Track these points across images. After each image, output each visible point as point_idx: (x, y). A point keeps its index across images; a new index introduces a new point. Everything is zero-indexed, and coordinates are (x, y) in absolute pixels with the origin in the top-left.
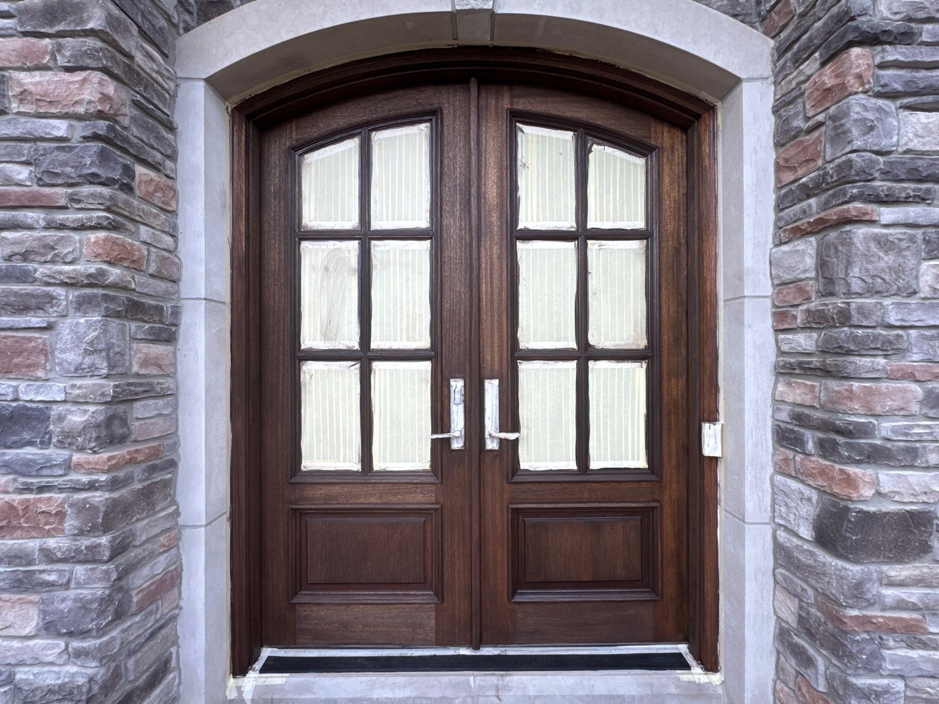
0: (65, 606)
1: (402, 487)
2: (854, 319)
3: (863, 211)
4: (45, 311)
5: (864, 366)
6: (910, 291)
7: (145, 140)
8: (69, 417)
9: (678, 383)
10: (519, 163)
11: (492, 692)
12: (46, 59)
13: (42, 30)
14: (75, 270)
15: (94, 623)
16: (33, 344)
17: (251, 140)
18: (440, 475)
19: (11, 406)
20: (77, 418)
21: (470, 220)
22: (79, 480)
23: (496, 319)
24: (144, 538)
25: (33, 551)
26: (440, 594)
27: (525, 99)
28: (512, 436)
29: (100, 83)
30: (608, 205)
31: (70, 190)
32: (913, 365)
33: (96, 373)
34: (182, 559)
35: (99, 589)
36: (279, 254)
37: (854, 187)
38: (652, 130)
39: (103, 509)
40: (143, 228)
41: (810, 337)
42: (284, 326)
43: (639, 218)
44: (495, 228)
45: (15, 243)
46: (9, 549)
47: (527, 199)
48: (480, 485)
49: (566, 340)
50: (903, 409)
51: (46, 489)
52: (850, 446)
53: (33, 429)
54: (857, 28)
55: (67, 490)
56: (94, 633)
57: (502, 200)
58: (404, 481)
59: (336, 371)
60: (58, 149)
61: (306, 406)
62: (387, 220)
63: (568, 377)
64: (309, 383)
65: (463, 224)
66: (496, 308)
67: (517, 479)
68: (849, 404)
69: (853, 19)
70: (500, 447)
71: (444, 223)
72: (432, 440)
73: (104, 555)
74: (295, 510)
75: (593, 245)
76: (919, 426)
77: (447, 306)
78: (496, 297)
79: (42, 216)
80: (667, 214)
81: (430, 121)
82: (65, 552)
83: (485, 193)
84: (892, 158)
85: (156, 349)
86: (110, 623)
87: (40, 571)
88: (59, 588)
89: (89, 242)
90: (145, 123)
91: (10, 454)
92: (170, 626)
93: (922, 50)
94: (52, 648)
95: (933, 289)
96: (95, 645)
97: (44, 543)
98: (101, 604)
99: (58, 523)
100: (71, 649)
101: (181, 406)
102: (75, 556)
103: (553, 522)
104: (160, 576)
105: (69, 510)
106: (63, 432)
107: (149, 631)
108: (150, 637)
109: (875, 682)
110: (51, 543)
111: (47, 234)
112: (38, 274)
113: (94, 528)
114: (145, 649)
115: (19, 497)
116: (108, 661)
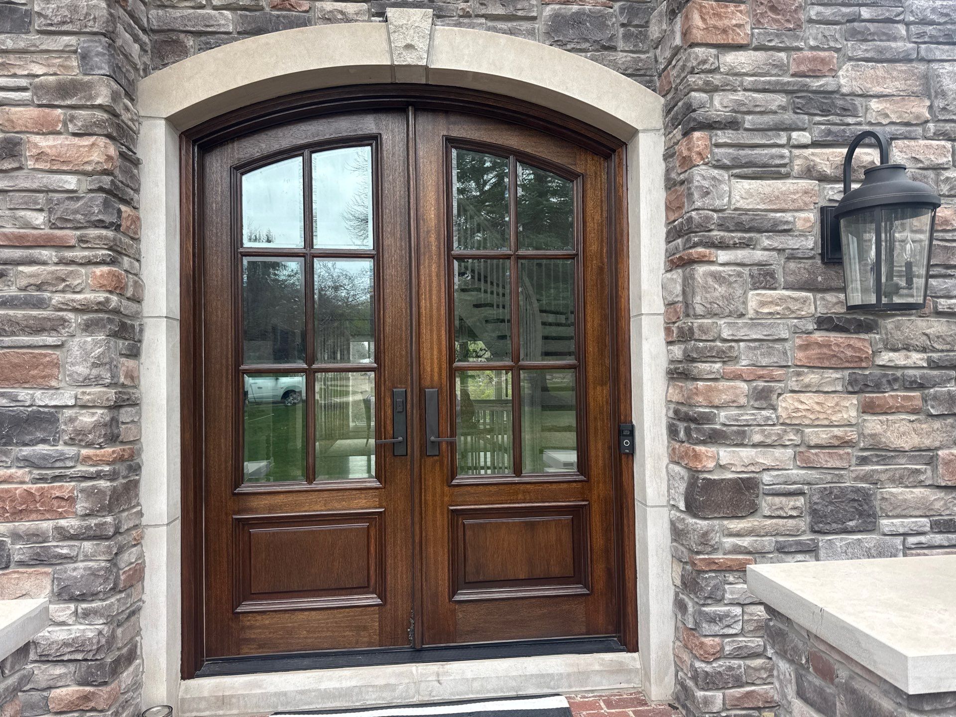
0: (78, 574)
1: (347, 493)
2: (696, 334)
3: (702, 254)
4: (58, 332)
5: (704, 370)
6: (739, 313)
7: (124, 181)
8: (80, 418)
11: (434, 678)
12: (60, 127)
13: (56, 103)
14: (85, 298)
15: (102, 587)
16: (48, 359)
17: (196, 161)
18: (383, 479)
19: (27, 411)
20: (87, 419)
21: (410, 241)
22: (86, 471)
23: (435, 332)
24: (126, 527)
25: (47, 530)
26: (383, 595)
27: (459, 126)
29: (105, 147)
31: (78, 233)
32: (741, 369)
33: (100, 382)
34: (144, 557)
35: (100, 562)
36: (222, 269)
37: (696, 236)
38: (577, 158)
39: (109, 493)
40: (126, 259)
41: (680, 348)
42: (227, 340)
44: (434, 248)
45: (30, 276)
46: (28, 529)
48: (421, 489)
50: (734, 402)
51: (58, 479)
52: (698, 430)
53: (44, 430)
54: (695, 120)
55: (77, 479)
56: (101, 596)
57: (438, 221)
58: (348, 487)
60: (68, 198)
66: (435, 322)
67: (455, 482)
68: (696, 398)
69: (694, 111)
70: (440, 452)
71: (386, 243)
72: (376, 445)
73: (109, 531)
74: (239, 520)
76: (747, 414)
77: (388, 321)
78: (435, 312)
79: (54, 254)
80: (591, 235)
81: (370, 145)
82: (76, 529)
83: (424, 215)
84: (726, 214)
85: (131, 363)
86: (111, 589)
87: (54, 546)
88: (69, 560)
89: (95, 275)
90: (126, 167)
91: (26, 451)
92: (136, 616)
93: (744, 135)
94: (64, 611)
95: (757, 312)
96: (102, 605)
97: (57, 523)
98: (106, 573)
99: (70, 506)
100: (80, 611)
101: (143, 415)
102: (84, 533)
103: (491, 523)
104: (134, 565)
105: (79, 495)
106: (75, 430)
107: (128, 611)
108: (129, 617)
109: (720, 609)
110: (63, 523)
111: (58, 268)
112: (54, 302)
113: (102, 509)
114: (126, 625)
115: (35, 486)
116: (110, 621)
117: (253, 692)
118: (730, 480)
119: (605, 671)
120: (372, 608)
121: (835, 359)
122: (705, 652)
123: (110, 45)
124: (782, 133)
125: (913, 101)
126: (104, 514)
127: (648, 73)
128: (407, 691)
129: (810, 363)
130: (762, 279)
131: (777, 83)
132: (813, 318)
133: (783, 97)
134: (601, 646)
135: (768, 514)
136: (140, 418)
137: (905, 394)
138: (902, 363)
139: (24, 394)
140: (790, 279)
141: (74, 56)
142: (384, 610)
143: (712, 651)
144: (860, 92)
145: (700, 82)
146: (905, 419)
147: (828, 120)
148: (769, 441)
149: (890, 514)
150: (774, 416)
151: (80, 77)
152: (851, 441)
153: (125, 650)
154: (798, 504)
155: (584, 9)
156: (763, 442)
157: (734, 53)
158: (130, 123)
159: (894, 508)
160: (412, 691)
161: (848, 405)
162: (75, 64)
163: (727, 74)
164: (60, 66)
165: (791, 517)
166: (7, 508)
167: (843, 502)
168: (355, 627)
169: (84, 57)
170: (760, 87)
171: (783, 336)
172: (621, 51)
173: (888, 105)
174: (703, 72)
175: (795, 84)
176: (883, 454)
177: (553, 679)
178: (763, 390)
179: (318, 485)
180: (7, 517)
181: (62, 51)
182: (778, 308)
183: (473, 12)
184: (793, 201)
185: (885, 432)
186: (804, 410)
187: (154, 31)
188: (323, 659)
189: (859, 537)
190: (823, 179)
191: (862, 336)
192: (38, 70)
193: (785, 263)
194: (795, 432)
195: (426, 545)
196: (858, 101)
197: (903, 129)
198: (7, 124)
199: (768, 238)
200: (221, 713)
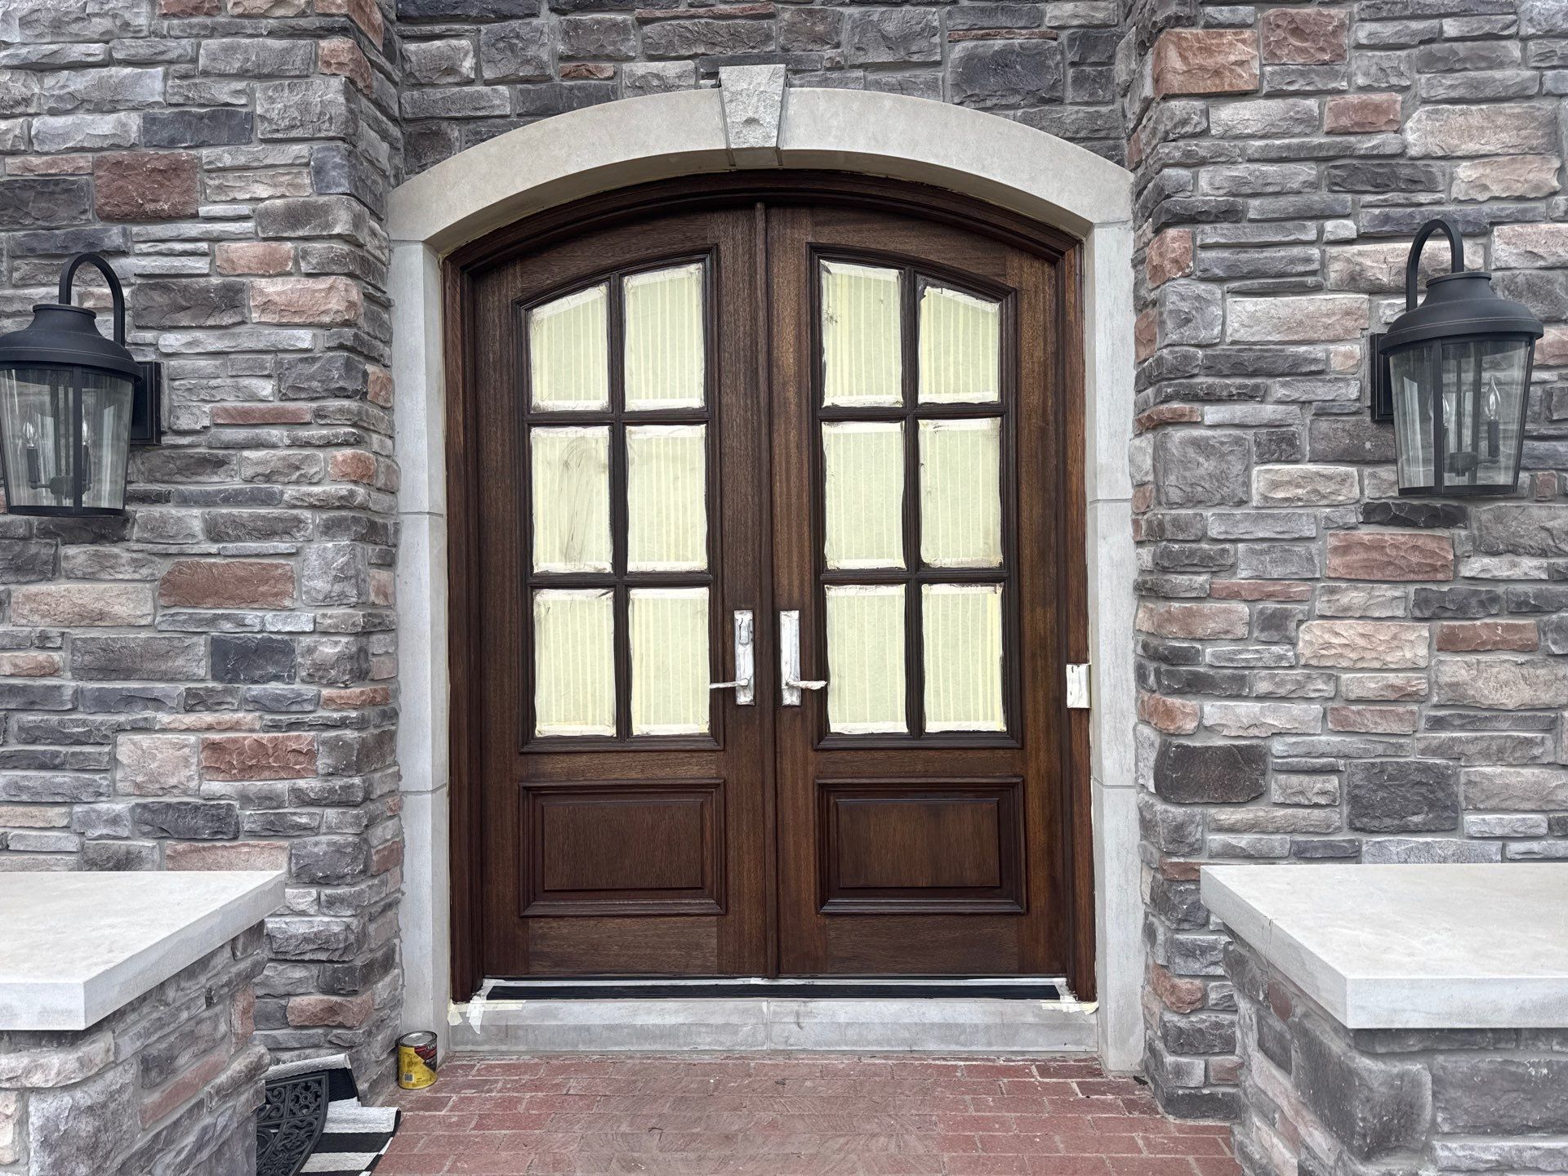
0: (320, 850)
1: (672, 755)
2: (1168, 532)
3: (1179, 412)
4: (292, 536)
5: (1181, 585)
6: (1236, 500)
7: (371, 332)
8: (320, 648)
9: (1045, 613)
10: (824, 316)
11: (792, 1019)
12: (290, 266)
13: (285, 235)
14: (324, 492)
15: (349, 868)
16: (280, 571)
17: (466, 297)
18: (722, 738)
19: (257, 638)
20: (329, 649)
21: (758, 397)
22: (329, 717)
23: (794, 529)
24: (379, 793)
25: (283, 793)
26: (723, 900)
27: (831, 228)
28: (817, 685)
29: (346, 290)
30: (946, 369)
31: (314, 405)
32: (1240, 584)
33: (345, 602)
34: (404, 833)
35: (347, 837)
36: (503, 445)
37: (1169, 386)
38: (1008, 263)
39: (357, 746)
40: (375, 436)
41: (1150, 551)
42: (511, 542)
43: (991, 388)
44: (793, 407)
45: (258, 463)
46: (259, 790)
47: (835, 365)
48: (775, 753)
49: (891, 556)
50: (1227, 632)
51: (294, 727)
52: (1172, 674)
53: (277, 663)
54: (1168, 211)
55: (317, 727)
56: (349, 879)
57: (800, 367)
58: (673, 748)
59: (582, 603)
60: (302, 360)
61: (540, 649)
62: (647, 398)
63: (894, 607)
64: (546, 619)
65: (749, 402)
66: (794, 515)
67: (824, 744)
68: (1169, 626)
69: (1169, 196)
70: (802, 701)
71: (724, 401)
72: (711, 690)
73: (357, 796)
74: (528, 789)
75: (926, 427)
76: (1248, 651)
77: (728, 513)
78: (794, 500)
79: (285, 433)
80: (1027, 382)
81: (703, 260)
82: (317, 793)
83: (778, 359)
84: (1218, 351)
85: (383, 575)
86: (361, 872)
87: (291, 813)
88: (309, 832)
89: (336, 460)
90: (373, 313)
91: (256, 689)
92: (394, 911)
93: (1247, 230)
94: (303, 897)
95: (1266, 498)
96: (351, 892)
97: (295, 784)
98: (354, 850)
99: (309, 763)
100: (323, 898)
101: (401, 644)
102: (327, 798)
103: (875, 804)
104: (390, 843)
105: (321, 748)
106: (314, 664)
107: (383, 903)
108: (383, 911)
109: (1201, 937)
110: (301, 783)
111: (291, 452)
112: (286, 497)
113: (348, 767)
114: (380, 921)
115: (267, 735)
116: (359, 910)
117: (546, 1023)
118: (1220, 748)
119: (1042, 1025)
120: (708, 919)
121: (1391, 568)
122: (1179, 999)
123: (350, 153)
124: (1309, 223)
125: (1531, 163)
126: (350, 773)
127: (1113, 135)
128: (754, 1035)
129: (1350, 574)
130: (1273, 447)
131: (1301, 147)
132: (1357, 505)
133: (1311, 168)
135: (1281, 800)
136: (396, 649)
137: (1510, 622)
138: (1505, 573)
139: (252, 617)
140: (1320, 446)
141: (306, 171)
142: (725, 923)
143: (1188, 998)
144: (1440, 153)
145: (1177, 154)
146: (1505, 661)
147: (1385, 200)
148: (1282, 691)
149: (1482, 807)
150: (1290, 654)
151: (313, 199)
152: (1416, 693)
153: (379, 954)
154: (1329, 787)
155: (1012, 44)
156: (1272, 693)
157: (1233, 105)
158: (378, 253)
159: (1488, 798)
160: (761, 1036)
161: (1412, 638)
162: (307, 181)
163: (1222, 138)
164: (289, 185)
165: (1317, 806)
166: (234, 763)
167: (1402, 786)
168: (685, 944)
169: (319, 172)
170: (1273, 155)
171: (1307, 534)
172: (1071, 104)
173: (1488, 171)
174: (1183, 137)
175: (1331, 146)
176: (1472, 713)
177: (964, 1032)
178: (1273, 615)
180: (234, 774)
181: (292, 165)
182: (1300, 491)
183: (846, 61)
184: (1327, 327)
185: (1474, 680)
186: (1340, 645)
187: (408, 121)
189: (1429, 839)
190: (1377, 290)
191: (1438, 532)
192: (262, 191)
193: (1312, 422)
194: (1325, 678)
195: (783, 832)
196: (1436, 167)
197: (1512, 207)
198: (225, 265)
199: (1283, 385)
200: (504, 1048)
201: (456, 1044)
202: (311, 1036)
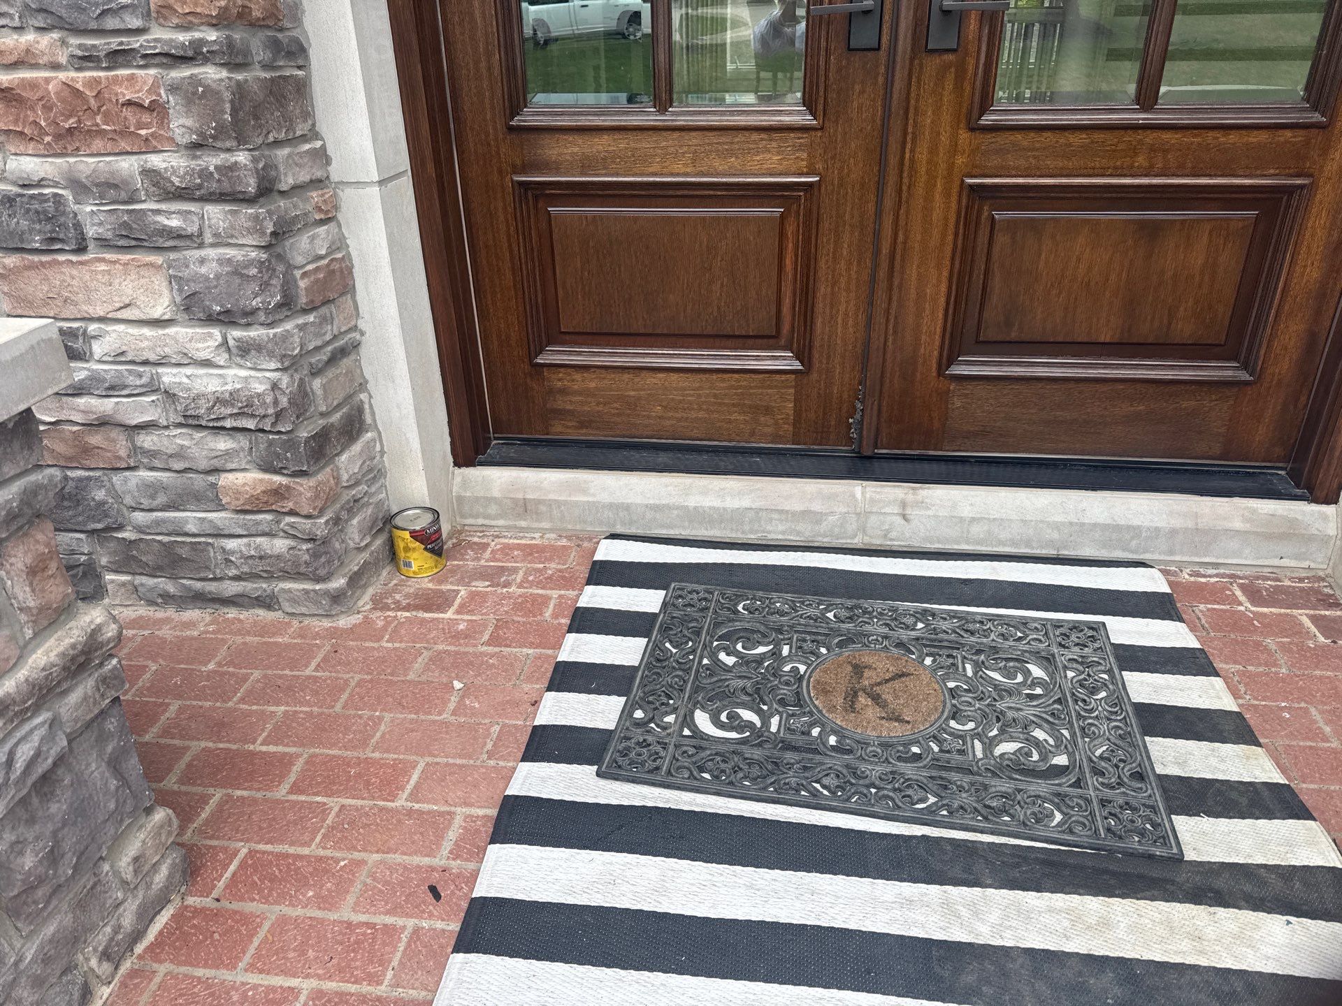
0: (209, 271)
11: (893, 509)
15: (259, 299)
22: (171, 40)
24: (291, 181)
26: (805, 355)
34: (348, 246)
35: (246, 251)
39: (227, 96)
46: (94, 171)
51: (120, 59)
55: (157, 60)
56: (262, 317)
70: (960, 43)
73: (248, 185)
74: (526, 186)
82: (184, 177)
86: (280, 306)
87: (152, 210)
88: (188, 243)
92: (352, 357)
94: (206, 340)
96: (268, 335)
97: (146, 162)
98: (260, 272)
99: (160, 124)
100: (231, 343)
102: (200, 187)
103: (1056, 220)
104: (325, 262)
105: (171, 98)
107: (330, 348)
108: (333, 360)
110: (155, 161)
114: (331, 373)
115: (81, 75)
116: (290, 364)
117: (574, 499)
119: (1255, 533)
120: (784, 377)
126: (228, 144)
134: (1249, 484)
142: (805, 381)
153: (336, 418)
160: (852, 526)
166: (43, 124)
168: (750, 407)
177: (1137, 535)
179: (677, 115)
180: (48, 143)
188: (693, 457)
195: (903, 260)
200: (523, 524)
201: (463, 516)
202: (258, 523)
